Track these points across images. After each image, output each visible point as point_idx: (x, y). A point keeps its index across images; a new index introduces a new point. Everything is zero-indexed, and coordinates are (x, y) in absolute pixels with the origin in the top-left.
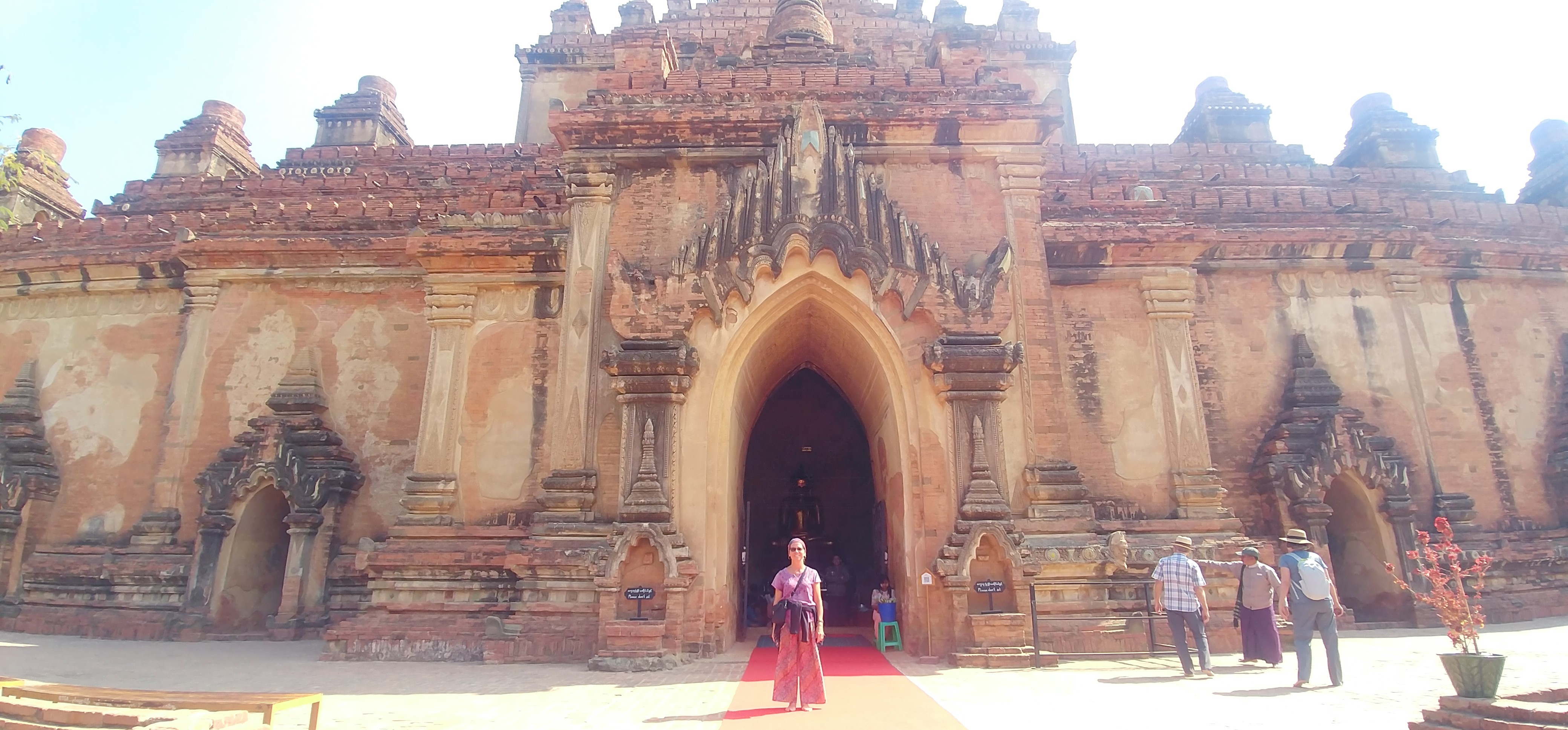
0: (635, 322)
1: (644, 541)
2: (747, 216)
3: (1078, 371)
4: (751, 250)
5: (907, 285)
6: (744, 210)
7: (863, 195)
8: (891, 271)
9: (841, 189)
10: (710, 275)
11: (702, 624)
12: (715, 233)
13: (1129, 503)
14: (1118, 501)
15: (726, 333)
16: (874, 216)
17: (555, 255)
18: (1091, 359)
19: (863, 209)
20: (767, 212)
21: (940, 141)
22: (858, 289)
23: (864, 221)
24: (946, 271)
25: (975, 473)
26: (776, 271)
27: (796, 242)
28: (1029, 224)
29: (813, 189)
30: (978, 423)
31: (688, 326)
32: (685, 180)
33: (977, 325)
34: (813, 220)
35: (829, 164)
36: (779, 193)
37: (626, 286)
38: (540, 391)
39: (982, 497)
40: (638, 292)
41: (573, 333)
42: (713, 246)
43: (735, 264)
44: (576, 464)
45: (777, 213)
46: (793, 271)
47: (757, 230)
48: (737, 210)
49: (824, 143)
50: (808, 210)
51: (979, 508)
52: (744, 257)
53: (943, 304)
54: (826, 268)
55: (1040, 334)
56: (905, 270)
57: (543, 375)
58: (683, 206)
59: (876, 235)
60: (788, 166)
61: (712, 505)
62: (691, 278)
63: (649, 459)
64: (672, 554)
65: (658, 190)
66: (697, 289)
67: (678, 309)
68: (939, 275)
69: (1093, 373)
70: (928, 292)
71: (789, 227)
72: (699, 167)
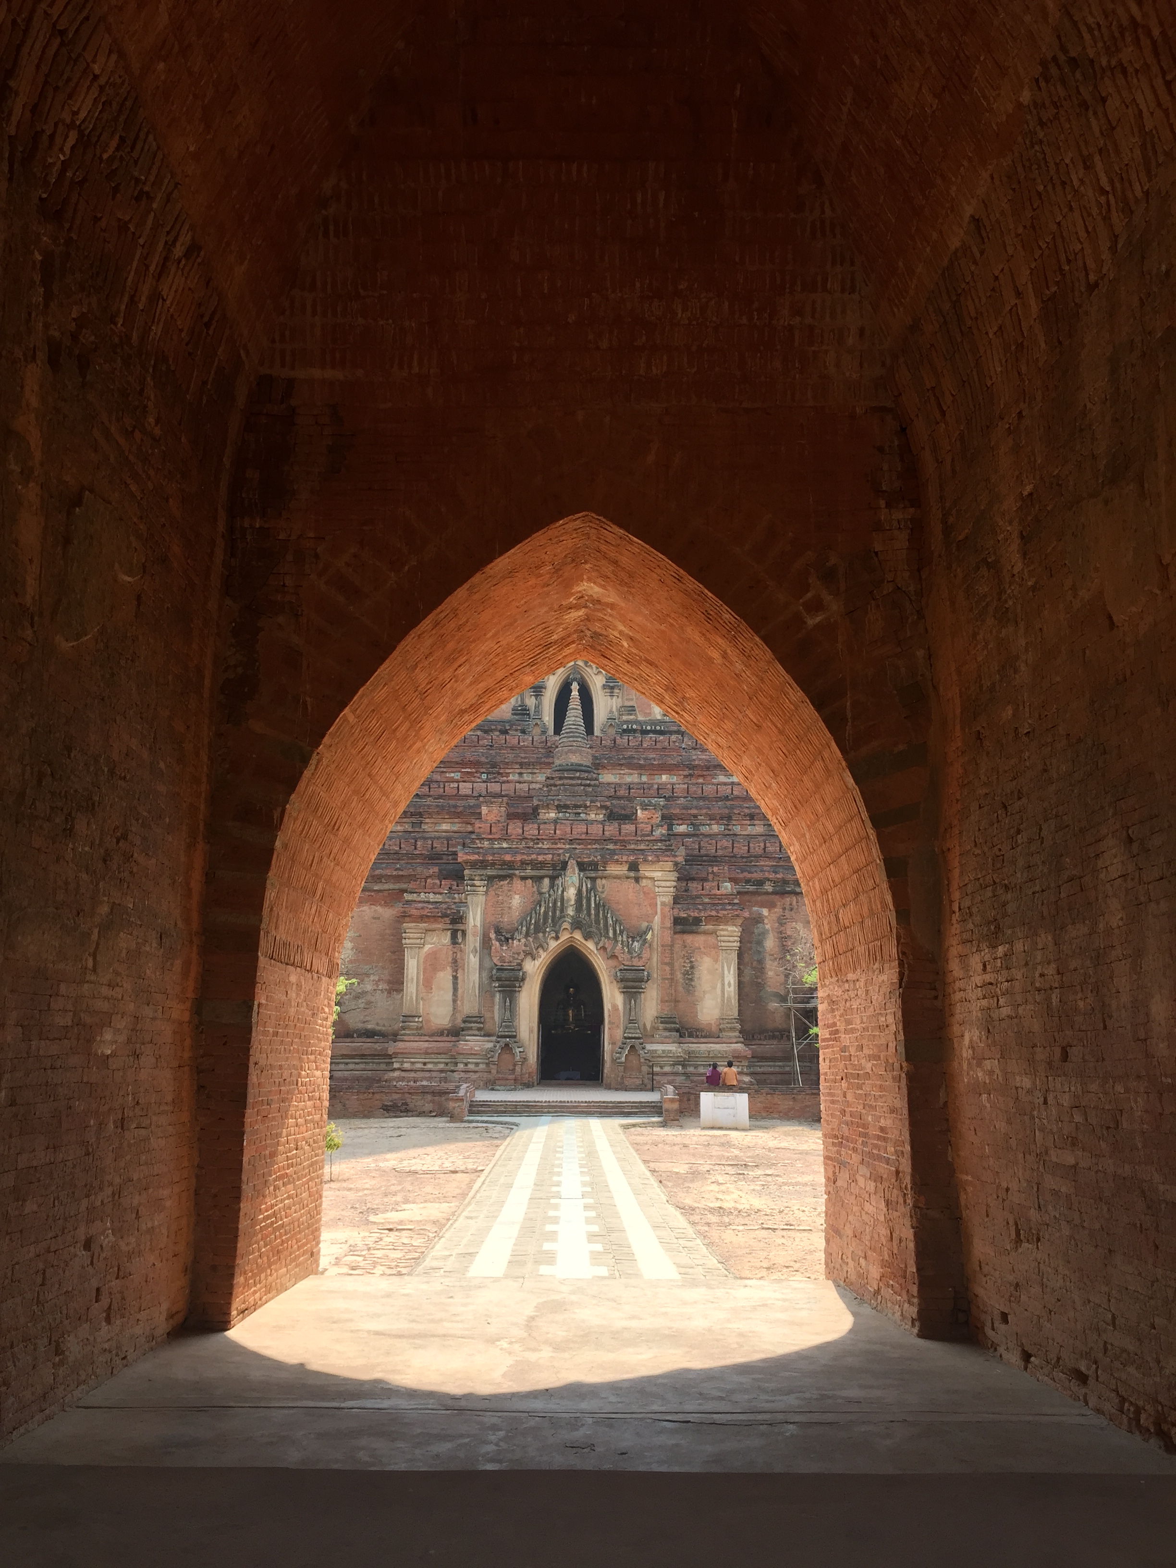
0: (502, 959)
1: (507, 1045)
2: (546, 913)
3: (686, 973)
4: (548, 930)
5: (609, 945)
6: (545, 911)
7: (593, 905)
8: (603, 938)
9: (584, 901)
10: (531, 939)
11: (527, 1075)
12: (533, 922)
13: (702, 1030)
14: (698, 1030)
15: (537, 963)
16: (597, 914)
17: (461, 918)
18: (692, 967)
19: (593, 912)
20: (554, 912)
21: (630, 869)
22: (591, 945)
23: (593, 917)
24: (625, 939)
25: (631, 1021)
26: (557, 938)
27: (566, 925)
28: (667, 909)
29: (573, 902)
30: (633, 1002)
31: (522, 961)
32: (518, 884)
33: (636, 962)
34: (572, 917)
35: (579, 891)
36: (559, 904)
37: (497, 943)
38: (455, 978)
39: (632, 1031)
40: (501, 945)
41: (471, 956)
42: (532, 927)
43: (541, 935)
44: (475, 1012)
45: (558, 913)
46: (564, 937)
47: (550, 921)
48: (542, 911)
49: (578, 881)
50: (571, 911)
51: (630, 1035)
52: (544, 932)
53: (623, 953)
54: (578, 935)
55: (667, 960)
56: (609, 938)
57: (456, 971)
58: (517, 897)
59: (597, 921)
60: (563, 892)
61: (531, 1031)
62: (523, 940)
63: (508, 1013)
64: (518, 1050)
65: (506, 888)
66: (525, 945)
67: (519, 954)
68: (622, 941)
69: (692, 973)
70: (617, 948)
71: (563, 920)
72: (524, 878)
